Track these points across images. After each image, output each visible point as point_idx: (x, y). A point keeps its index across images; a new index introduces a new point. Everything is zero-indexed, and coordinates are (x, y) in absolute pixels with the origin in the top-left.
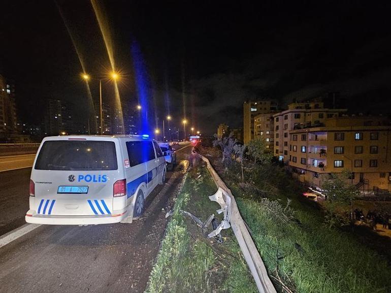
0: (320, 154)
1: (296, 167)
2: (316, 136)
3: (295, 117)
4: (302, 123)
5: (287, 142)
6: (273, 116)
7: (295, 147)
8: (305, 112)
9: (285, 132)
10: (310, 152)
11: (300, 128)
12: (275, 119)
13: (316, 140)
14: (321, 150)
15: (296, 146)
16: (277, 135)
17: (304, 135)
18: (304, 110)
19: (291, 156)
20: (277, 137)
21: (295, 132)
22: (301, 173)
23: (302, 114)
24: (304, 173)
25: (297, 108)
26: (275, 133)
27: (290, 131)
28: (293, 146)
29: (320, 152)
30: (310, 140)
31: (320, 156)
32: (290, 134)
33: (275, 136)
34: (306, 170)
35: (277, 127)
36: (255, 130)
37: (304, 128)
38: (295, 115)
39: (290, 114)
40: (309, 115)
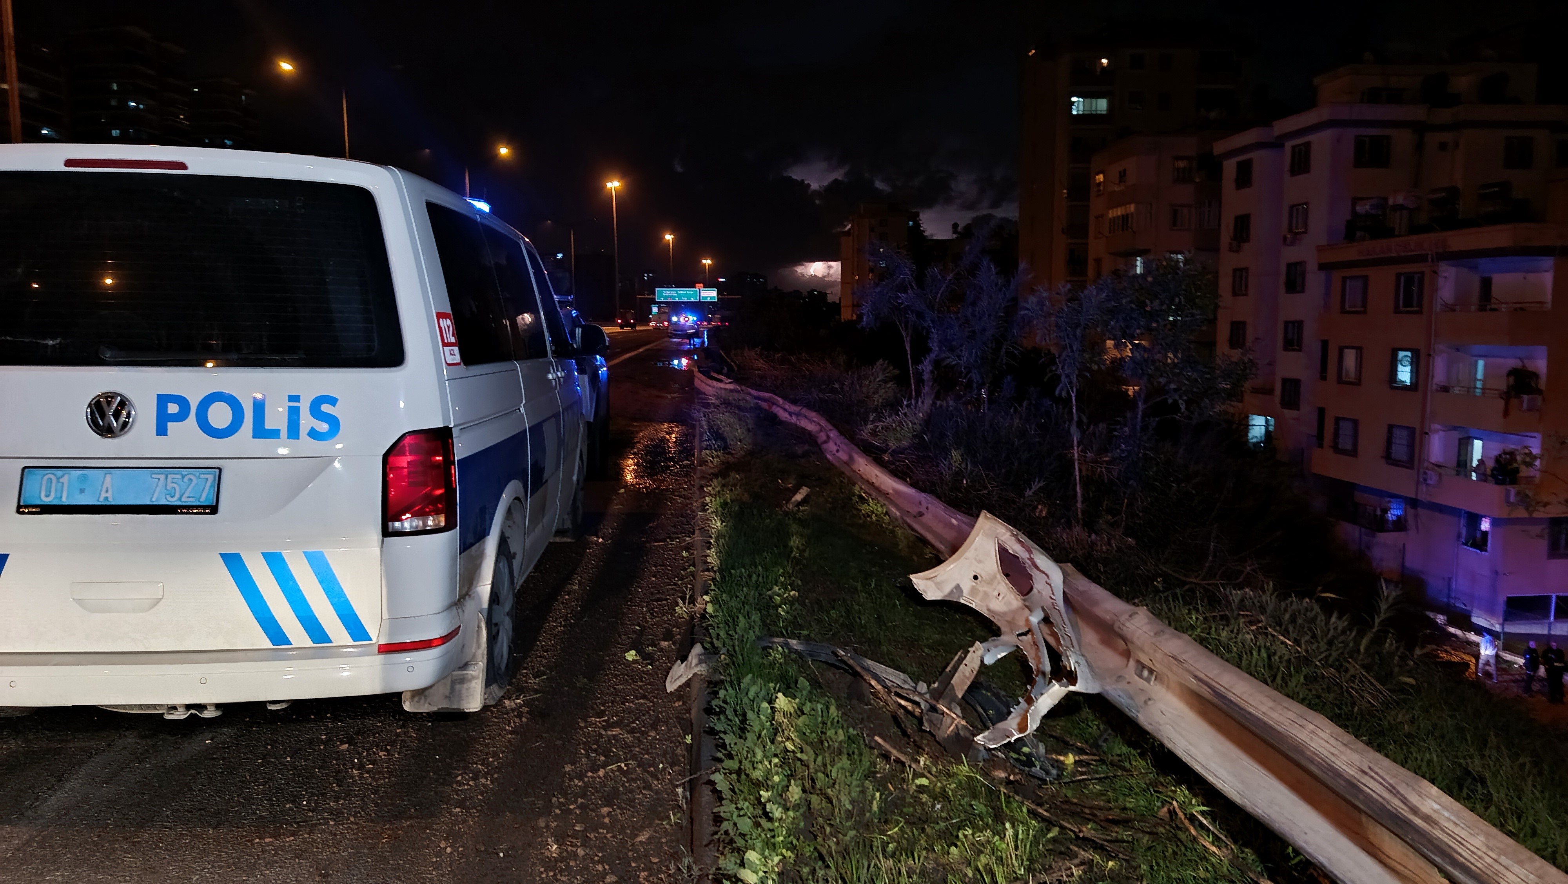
0: (1508, 396)
1: (1353, 486)
2: (1486, 284)
3: (1359, 162)
4: (1400, 200)
5: (1299, 324)
6: (1219, 148)
7: (1350, 358)
8: (1420, 128)
9: (1291, 254)
10: (1445, 389)
11: (1389, 233)
12: (1230, 167)
13: (1482, 308)
14: (1513, 372)
15: (1359, 349)
16: (1240, 275)
17: (1409, 278)
18: (1417, 113)
19: (1321, 412)
20: (1240, 287)
21: (1351, 253)
22: (1380, 524)
23: (1403, 140)
24: (1400, 525)
25: (1373, 96)
26: (1228, 262)
27: (1320, 249)
28: (1341, 350)
29: (1502, 385)
30: (1450, 308)
31: (1506, 413)
32: (1322, 267)
33: (1225, 283)
34: (1413, 503)
35: (1243, 224)
36: (1096, 247)
37: (1415, 229)
38: (1359, 142)
39: (1326, 136)
40: (1443, 146)
